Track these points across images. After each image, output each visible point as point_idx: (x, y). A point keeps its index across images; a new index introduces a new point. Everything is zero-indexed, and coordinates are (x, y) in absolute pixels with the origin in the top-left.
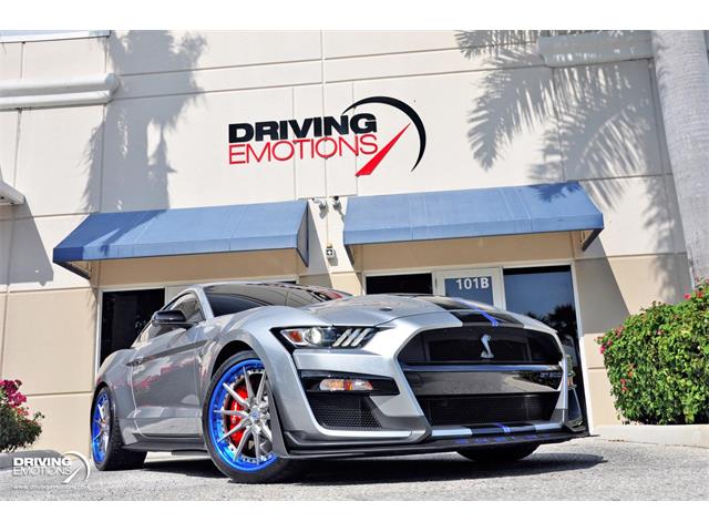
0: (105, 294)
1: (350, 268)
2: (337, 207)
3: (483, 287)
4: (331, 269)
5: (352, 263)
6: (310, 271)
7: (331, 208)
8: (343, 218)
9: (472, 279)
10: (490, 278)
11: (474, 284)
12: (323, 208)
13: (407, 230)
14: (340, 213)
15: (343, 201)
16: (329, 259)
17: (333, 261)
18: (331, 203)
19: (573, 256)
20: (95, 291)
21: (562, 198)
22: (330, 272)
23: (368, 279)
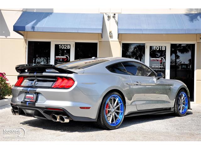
0: (29, 42)
1: (117, 40)
2: (114, 17)
3: (163, 50)
4: (110, 40)
5: (118, 38)
6: (103, 40)
7: (112, 17)
8: (116, 21)
9: (159, 47)
10: (165, 47)
11: (160, 48)
12: (109, 17)
13: (141, 30)
14: (115, 19)
15: (116, 16)
16: (110, 36)
17: (111, 37)
18: (112, 15)
19: (197, 40)
20: (26, 40)
21: (197, 21)
22: (110, 41)
23: (123, 44)
